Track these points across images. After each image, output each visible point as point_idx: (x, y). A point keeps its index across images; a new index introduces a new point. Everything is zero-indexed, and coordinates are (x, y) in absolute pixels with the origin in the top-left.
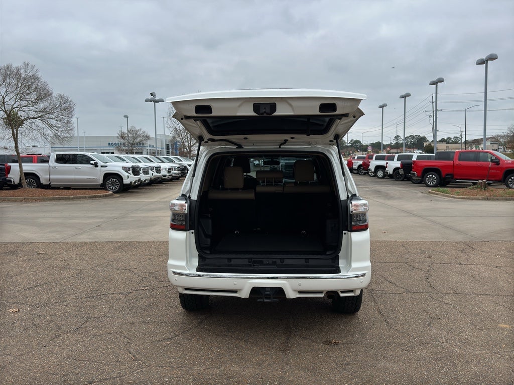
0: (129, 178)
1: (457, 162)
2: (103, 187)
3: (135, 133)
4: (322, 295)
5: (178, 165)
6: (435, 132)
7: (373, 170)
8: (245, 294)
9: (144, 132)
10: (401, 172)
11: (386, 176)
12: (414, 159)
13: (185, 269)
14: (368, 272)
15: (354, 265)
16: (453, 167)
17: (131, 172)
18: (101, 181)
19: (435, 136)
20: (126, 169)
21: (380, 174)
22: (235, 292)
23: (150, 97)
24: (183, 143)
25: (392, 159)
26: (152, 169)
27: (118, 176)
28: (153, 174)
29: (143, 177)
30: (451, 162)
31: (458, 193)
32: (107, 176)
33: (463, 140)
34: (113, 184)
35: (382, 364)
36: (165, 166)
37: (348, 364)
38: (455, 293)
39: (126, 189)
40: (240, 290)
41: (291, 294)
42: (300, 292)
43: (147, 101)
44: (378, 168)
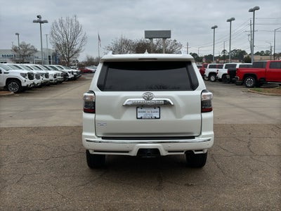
0: (26, 82)
1: (268, 69)
2: (6, 88)
3: (25, 47)
4: (183, 153)
5: (61, 72)
6: (252, 47)
7: (207, 76)
8: (134, 153)
9: (33, 46)
10: (228, 77)
11: (217, 80)
12: (237, 67)
13: (94, 138)
14: (212, 138)
15: (203, 134)
16: (265, 73)
17: (27, 77)
18: (4, 84)
19: (252, 50)
20: (24, 75)
21: (213, 78)
22: (128, 152)
23: (37, 19)
24: (63, 55)
25: (221, 67)
26: (42, 74)
27: (17, 81)
28: (43, 79)
29: (36, 81)
30: (264, 70)
31: (269, 92)
32: (9, 80)
33: (273, 53)
34: (14, 86)
35: (222, 196)
36: (52, 72)
37: (201, 196)
38: (267, 155)
39: (23, 90)
40: (131, 151)
41: (164, 153)
42: (169, 152)
43: (34, 22)
44: (211, 74)
